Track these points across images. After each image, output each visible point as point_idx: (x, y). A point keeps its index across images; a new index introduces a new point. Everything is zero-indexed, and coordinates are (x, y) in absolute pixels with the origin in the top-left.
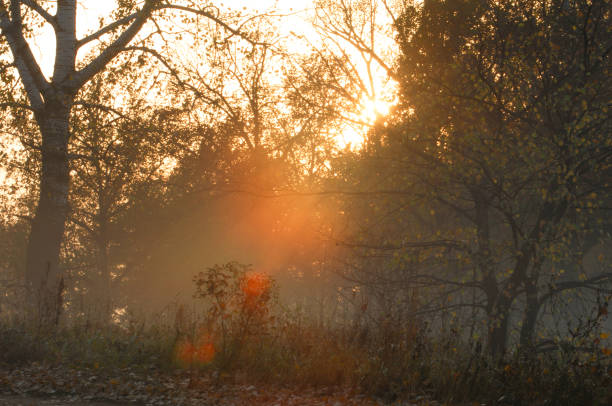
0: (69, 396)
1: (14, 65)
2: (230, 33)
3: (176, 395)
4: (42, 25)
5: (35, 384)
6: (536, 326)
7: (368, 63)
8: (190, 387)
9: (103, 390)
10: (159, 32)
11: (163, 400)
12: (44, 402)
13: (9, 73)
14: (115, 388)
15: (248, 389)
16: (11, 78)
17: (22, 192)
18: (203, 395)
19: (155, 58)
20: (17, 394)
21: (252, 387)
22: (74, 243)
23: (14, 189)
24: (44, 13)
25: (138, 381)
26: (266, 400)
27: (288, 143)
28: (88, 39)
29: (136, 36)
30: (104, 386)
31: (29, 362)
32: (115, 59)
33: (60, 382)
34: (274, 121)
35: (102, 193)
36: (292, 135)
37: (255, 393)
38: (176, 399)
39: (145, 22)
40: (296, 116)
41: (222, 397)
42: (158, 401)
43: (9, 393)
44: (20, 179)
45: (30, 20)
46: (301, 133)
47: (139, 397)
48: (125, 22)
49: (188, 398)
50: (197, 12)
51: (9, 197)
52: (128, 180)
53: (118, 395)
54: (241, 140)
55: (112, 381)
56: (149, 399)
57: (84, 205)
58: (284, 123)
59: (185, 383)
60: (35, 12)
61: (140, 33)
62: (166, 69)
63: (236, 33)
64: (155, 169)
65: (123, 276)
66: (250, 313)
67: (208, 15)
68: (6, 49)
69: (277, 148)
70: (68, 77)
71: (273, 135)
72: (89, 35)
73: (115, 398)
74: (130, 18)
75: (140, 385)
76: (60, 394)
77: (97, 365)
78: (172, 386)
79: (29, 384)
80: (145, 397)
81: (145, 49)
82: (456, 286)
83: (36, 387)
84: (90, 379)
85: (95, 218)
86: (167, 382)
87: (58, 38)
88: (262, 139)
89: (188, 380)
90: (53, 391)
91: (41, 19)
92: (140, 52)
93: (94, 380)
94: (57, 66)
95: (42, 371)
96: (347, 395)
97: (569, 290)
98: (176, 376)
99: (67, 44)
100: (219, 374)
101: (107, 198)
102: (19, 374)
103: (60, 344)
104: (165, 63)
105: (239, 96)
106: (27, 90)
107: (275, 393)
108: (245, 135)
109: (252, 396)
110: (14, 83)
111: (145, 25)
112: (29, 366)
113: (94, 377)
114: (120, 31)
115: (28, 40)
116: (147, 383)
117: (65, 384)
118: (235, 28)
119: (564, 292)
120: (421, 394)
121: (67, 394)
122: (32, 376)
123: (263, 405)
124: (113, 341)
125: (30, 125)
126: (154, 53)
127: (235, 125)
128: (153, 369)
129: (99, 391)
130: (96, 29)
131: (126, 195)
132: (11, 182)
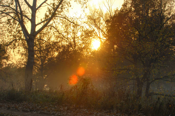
0: (34, 112)
1: (22, 30)
2: (70, 23)
3: (63, 112)
4: (28, 21)
5: (24, 108)
6: (149, 89)
7: (99, 31)
8: (68, 109)
9: (43, 110)
10: (54, 22)
11: (60, 113)
12: (26, 113)
13: (20, 32)
14: (46, 109)
15: (85, 110)
16: (21, 33)
17: (25, 60)
18: (72, 112)
19: (54, 28)
20: (19, 111)
21: (86, 110)
22: (36, 71)
23: (23, 59)
24: (28, 19)
25: (53, 107)
26: (91, 114)
27: (81, 49)
28: (38, 24)
29: (49, 23)
30: (43, 109)
31: (23, 102)
32: (44, 29)
33: (31, 108)
34: (78, 44)
35: (42, 60)
36: (82, 47)
37: (87, 112)
38: (64, 113)
39: (51, 20)
40: (83, 43)
41: (77, 113)
42: (59, 113)
43: (17, 110)
44: (24, 57)
45: (25, 20)
46: (84, 47)
47: (53, 112)
48: (47, 20)
49: (67, 113)
50: (63, 18)
51: (22, 61)
52: (47, 57)
53: (47, 111)
54: (71, 48)
55: (45, 107)
56: (56, 113)
57: (38, 63)
58: (81, 45)
59: (66, 108)
60: (26, 18)
61: (50, 23)
62: (56, 31)
63: (72, 22)
64: (53, 55)
65: (46, 78)
66: (84, 88)
67: (65, 18)
68: (20, 27)
69: (79, 50)
70: (34, 33)
71: (78, 47)
72: (38, 23)
73: (46, 112)
74: (48, 19)
75: (53, 109)
76: (31, 111)
77: (41, 103)
78: (62, 109)
79: (22, 108)
80: (55, 112)
81: (51, 26)
82: (129, 80)
83: (24, 109)
84: (39, 107)
85: (40, 65)
86: (61, 108)
87: (32, 24)
88: (76, 48)
89: (67, 107)
90: (29, 110)
91: (28, 20)
92: (50, 27)
93: (40, 107)
94: (31, 30)
95: (26, 104)
96: (115, 113)
97: (157, 80)
98: (63, 106)
99: (34, 25)
100: (76, 106)
101: (43, 61)
102: (20, 105)
103: (31, 96)
104: (56, 29)
105: (71, 39)
106: (25, 36)
107: (93, 112)
108: (72, 47)
109: (87, 113)
110: (22, 34)
111: (51, 21)
112: (23, 103)
113: (40, 106)
114: (45, 22)
115: (25, 25)
116: (55, 108)
117: (32, 108)
118: (72, 21)
119: (156, 81)
120: (140, 113)
121: (33, 111)
122: (24, 106)
123: (90, 115)
124: (45, 95)
125: (26, 46)
126: (53, 27)
127: (70, 45)
128: (56, 104)
129: (42, 110)
130: (40, 22)
131: (47, 60)
132: (22, 58)
